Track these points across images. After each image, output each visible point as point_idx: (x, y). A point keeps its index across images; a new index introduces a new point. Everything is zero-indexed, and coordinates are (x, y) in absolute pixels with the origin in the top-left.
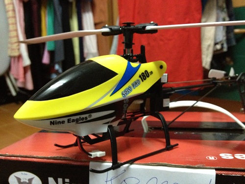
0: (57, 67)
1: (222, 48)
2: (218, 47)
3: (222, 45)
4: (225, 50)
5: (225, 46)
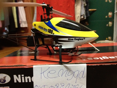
0: (6, 29)
1: (84, 17)
2: (82, 17)
3: (84, 16)
4: (85, 18)
5: (85, 17)
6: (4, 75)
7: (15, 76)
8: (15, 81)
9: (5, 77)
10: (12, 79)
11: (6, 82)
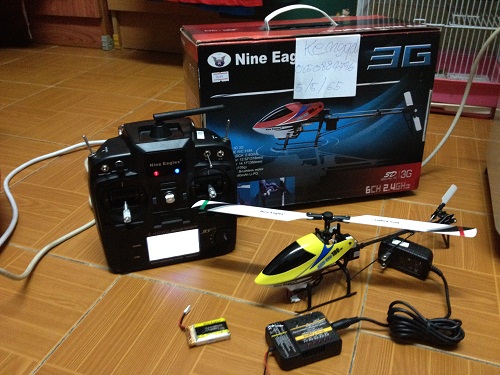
6: (223, 54)
7: (237, 56)
8: (237, 64)
9: (223, 58)
10: (233, 59)
11: (225, 65)
